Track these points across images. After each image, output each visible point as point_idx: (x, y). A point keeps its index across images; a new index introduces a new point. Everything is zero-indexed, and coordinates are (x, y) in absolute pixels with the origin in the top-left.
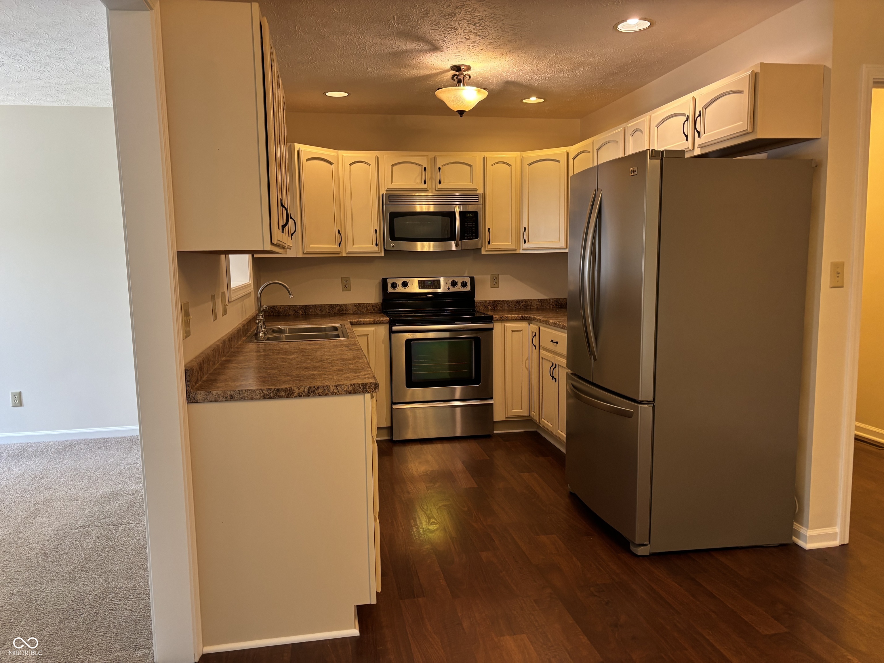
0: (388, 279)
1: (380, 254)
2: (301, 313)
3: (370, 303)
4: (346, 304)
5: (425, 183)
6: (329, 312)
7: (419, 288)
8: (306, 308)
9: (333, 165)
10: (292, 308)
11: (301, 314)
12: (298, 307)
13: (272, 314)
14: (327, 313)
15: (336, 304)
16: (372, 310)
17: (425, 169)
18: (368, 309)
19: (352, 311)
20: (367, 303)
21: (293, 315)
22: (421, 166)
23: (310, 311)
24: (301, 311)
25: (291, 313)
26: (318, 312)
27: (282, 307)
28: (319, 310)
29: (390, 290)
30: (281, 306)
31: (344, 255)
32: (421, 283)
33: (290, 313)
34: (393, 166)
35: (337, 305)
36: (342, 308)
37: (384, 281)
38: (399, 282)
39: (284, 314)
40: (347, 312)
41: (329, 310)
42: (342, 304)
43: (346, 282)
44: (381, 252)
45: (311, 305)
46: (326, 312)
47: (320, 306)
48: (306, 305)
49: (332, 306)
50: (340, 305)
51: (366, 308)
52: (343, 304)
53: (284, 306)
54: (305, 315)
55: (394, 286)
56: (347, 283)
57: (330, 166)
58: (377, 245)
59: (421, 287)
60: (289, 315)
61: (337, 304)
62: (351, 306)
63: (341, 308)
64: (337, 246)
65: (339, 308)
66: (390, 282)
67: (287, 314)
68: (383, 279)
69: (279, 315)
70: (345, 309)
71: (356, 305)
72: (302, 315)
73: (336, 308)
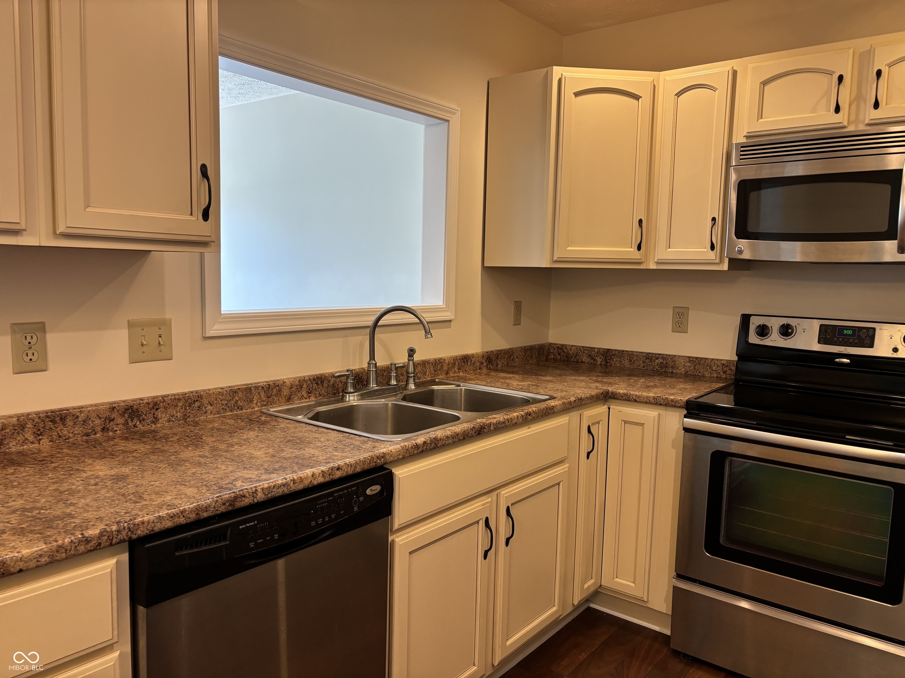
0: (752, 318)
1: (721, 265)
2: (599, 361)
3: (718, 360)
4: (675, 356)
5: (837, 109)
6: (644, 367)
7: (819, 342)
8: (607, 354)
9: (640, 100)
10: (586, 352)
11: (599, 363)
12: (596, 350)
13: (559, 358)
14: (640, 368)
15: (656, 354)
16: (722, 373)
17: (841, 78)
18: (713, 370)
19: (684, 370)
20: (713, 359)
21: (588, 363)
22: (830, 73)
23: (613, 360)
24: (600, 358)
25: (585, 359)
26: (626, 363)
27: (573, 348)
28: (627, 361)
29: (754, 339)
30: (573, 346)
31: (652, 266)
32: (826, 331)
33: (583, 360)
34: (765, 83)
35: (658, 356)
36: (666, 363)
37: (746, 319)
38: (775, 324)
39: (575, 360)
40: (674, 371)
41: (644, 362)
42: (667, 355)
43: (680, 315)
44: (721, 261)
45: (616, 350)
46: (639, 365)
47: (631, 355)
48: (609, 350)
49: (650, 357)
50: (664, 357)
51: (711, 367)
52: (670, 355)
53: (576, 346)
54: (606, 365)
55: (763, 331)
56: (682, 317)
57: (635, 101)
58: (713, 247)
59: (822, 340)
60: (582, 362)
61: (659, 354)
62: (682, 361)
63: (664, 362)
64: (634, 249)
65: (661, 360)
66: (755, 322)
67: (580, 361)
68: (743, 315)
69: (568, 360)
70: (671, 364)
71: (691, 360)
72: (601, 364)
73: (657, 361)
